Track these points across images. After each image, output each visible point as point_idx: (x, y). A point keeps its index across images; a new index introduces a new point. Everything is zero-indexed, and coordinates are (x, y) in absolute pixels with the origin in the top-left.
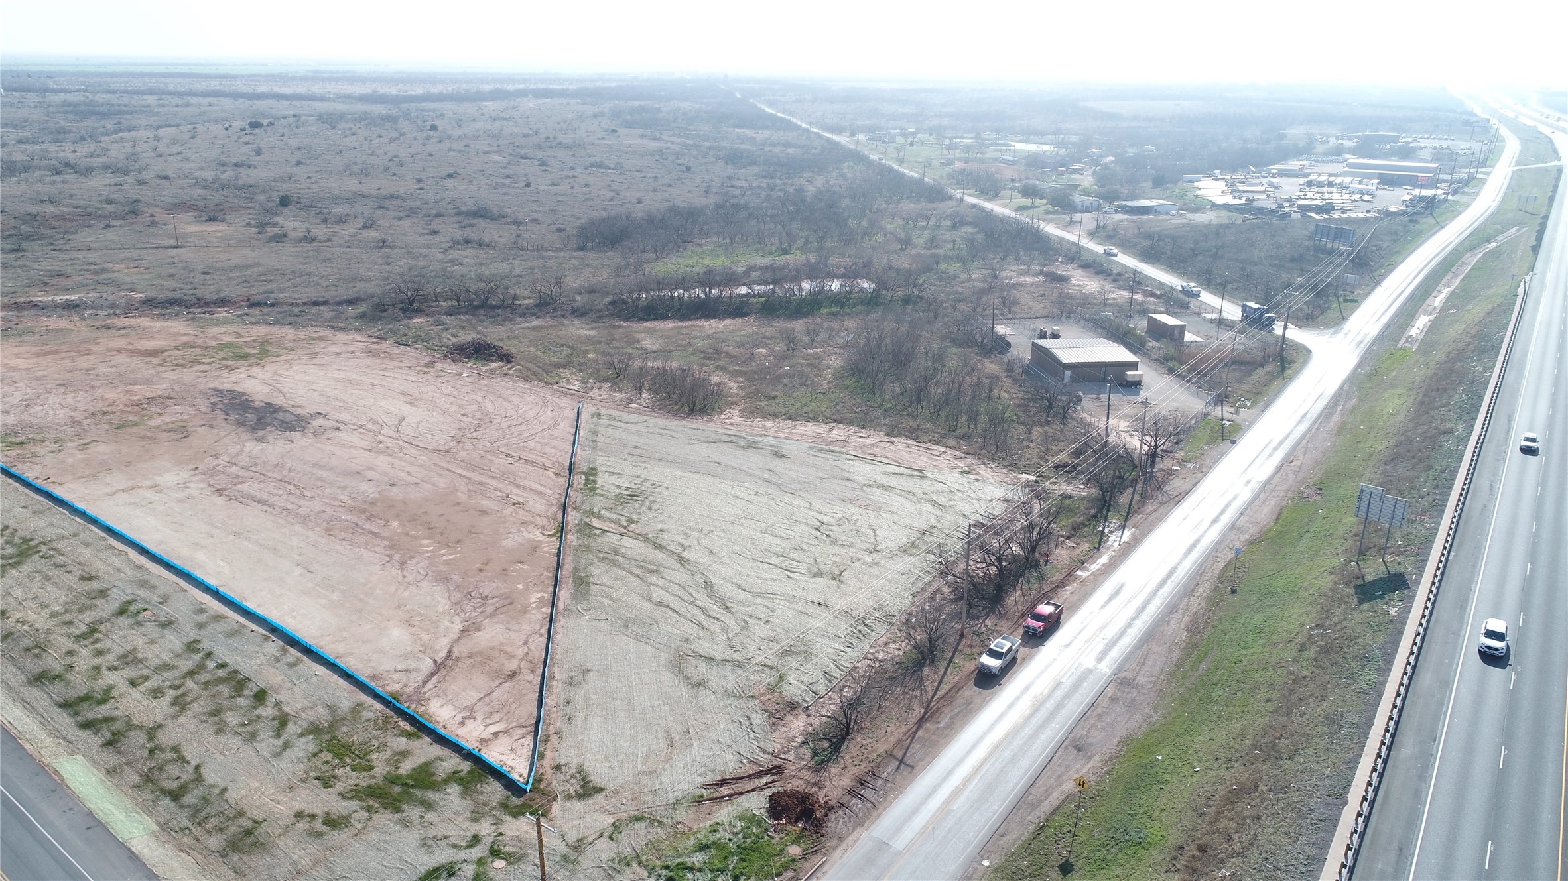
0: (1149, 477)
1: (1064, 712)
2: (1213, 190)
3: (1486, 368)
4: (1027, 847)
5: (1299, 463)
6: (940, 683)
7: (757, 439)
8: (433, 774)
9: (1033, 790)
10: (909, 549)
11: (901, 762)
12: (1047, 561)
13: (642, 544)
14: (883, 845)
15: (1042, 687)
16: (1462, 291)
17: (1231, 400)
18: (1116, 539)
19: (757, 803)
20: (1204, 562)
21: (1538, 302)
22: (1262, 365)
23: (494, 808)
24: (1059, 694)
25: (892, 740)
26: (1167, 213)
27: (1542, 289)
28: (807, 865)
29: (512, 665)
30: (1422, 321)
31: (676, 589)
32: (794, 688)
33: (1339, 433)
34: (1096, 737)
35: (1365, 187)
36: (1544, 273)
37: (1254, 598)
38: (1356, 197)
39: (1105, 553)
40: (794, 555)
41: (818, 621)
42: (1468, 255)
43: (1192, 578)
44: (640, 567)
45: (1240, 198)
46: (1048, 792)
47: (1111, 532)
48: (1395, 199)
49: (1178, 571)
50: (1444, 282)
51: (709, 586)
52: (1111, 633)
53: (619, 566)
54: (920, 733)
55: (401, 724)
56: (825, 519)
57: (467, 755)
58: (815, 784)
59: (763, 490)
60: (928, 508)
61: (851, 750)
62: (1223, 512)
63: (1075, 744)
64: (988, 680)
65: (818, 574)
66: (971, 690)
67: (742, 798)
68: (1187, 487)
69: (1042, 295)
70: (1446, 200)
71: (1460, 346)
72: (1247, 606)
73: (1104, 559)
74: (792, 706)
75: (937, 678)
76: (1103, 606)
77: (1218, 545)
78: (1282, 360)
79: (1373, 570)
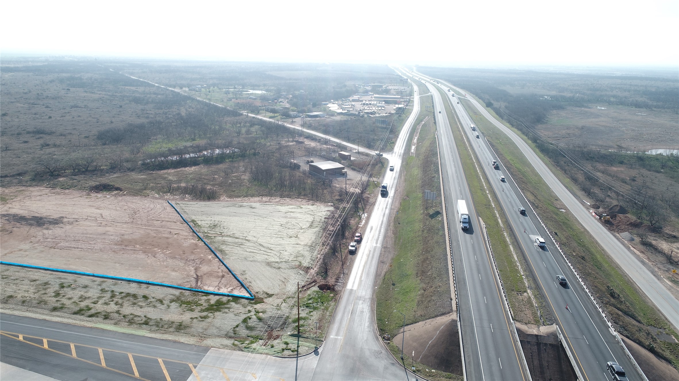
0: (364, 200)
1: (375, 256)
2: (334, 107)
3: (436, 159)
4: (383, 283)
5: (399, 190)
6: (342, 256)
7: (241, 204)
8: (223, 302)
9: (378, 272)
10: (311, 226)
11: (344, 274)
12: (350, 224)
13: (230, 238)
14: (351, 290)
15: (367, 252)
16: (420, 138)
17: (373, 176)
18: (365, 216)
19: (316, 288)
20: (389, 218)
21: (442, 139)
22: (377, 165)
23: (248, 305)
24: (372, 253)
25: (339, 270)
26: (323, 117)
27: (441, 136)
28: (337, 297)
29: (221, 274)
30: (413, 147)
31: (253, 248)
32: (305, 264)
33: (405, 181)
34: (385, 260)
35: (381, 105)
36: (440, 131)
37: (405, 224)
38: (380, 108)
39: (363, 220)
40: (279, 233)
41: (300, 248)
42: (418, 126)
43: (388, 222)
44: (236, 244)
45: (345, 110)
46: (381, 272)
47: (362, 215)
48: (392, 108)
49: (384, 221)
50: (415, 135)
51: (261, 245)
52: (376, 237)
53: (229, 245)
54: (344, 267)
55: (200, 294)
56: (282, 223)
57: (228, 296)
58: (327, 282)
59: (256, 218)
60: (309, 216)
61: (330, 273)
62: (387, 206)
63: (381, 262)
64: (353, 253)
65: (291, 237)
66: (350, 256)
67: (311, 289)
68: (374, 201)
69: (299, 149)
70: (406, 108)
71: (427, 154)
72: (404, 226)
73: (364, 222)
74: (308, 268)
75: (340, 255)
76: (370, 232)
77: (390, 213)
78: (381, 163)
79: (431, 212)
